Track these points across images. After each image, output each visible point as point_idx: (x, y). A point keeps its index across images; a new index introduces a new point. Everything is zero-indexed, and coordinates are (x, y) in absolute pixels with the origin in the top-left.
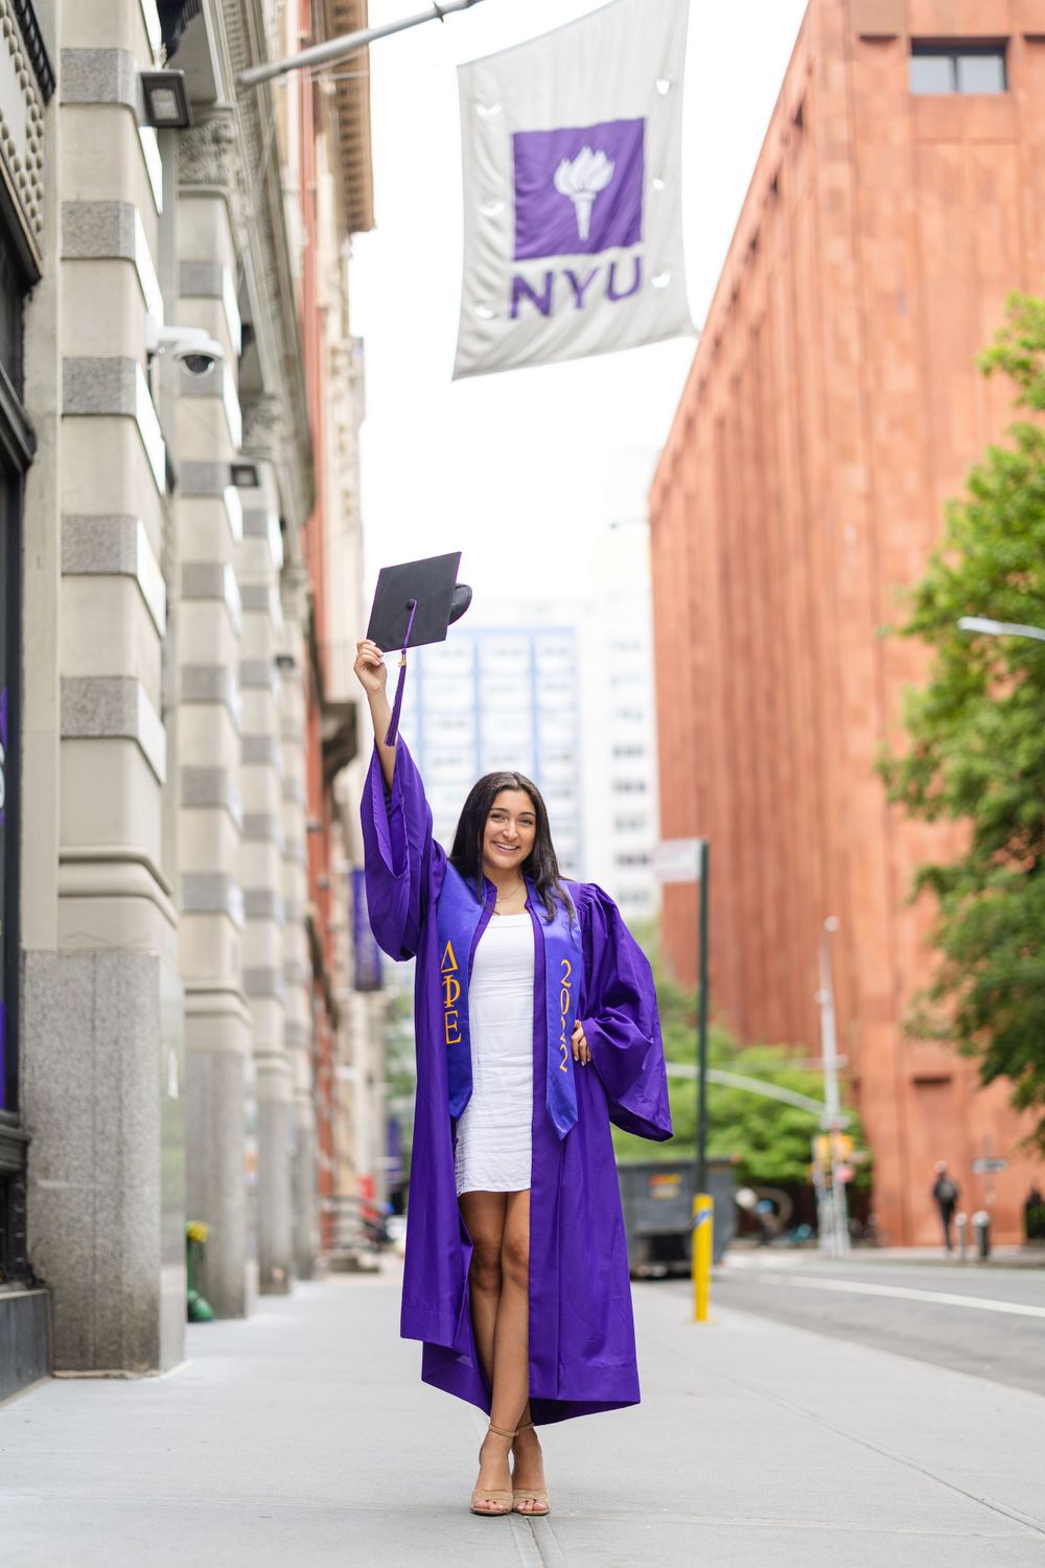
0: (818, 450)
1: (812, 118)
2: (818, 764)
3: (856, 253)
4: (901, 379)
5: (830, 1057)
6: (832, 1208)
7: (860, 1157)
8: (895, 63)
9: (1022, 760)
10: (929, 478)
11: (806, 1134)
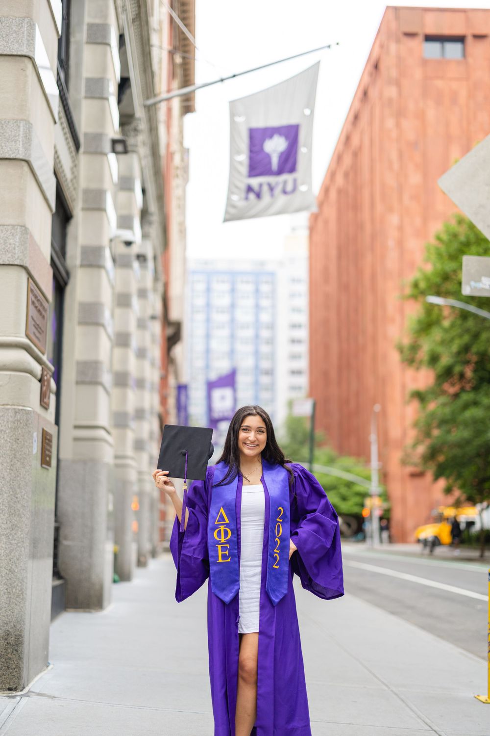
0: (379, 208)
1: (382, 66)
2: (374, 340)
3: (398, 125)
4: (415, 178)
5: (375, 463)
6: (372, 527)
7: (385, 505)
8: (417, 44)
9: (455, 348)
10: (425, 219)
11: (364, 495)
